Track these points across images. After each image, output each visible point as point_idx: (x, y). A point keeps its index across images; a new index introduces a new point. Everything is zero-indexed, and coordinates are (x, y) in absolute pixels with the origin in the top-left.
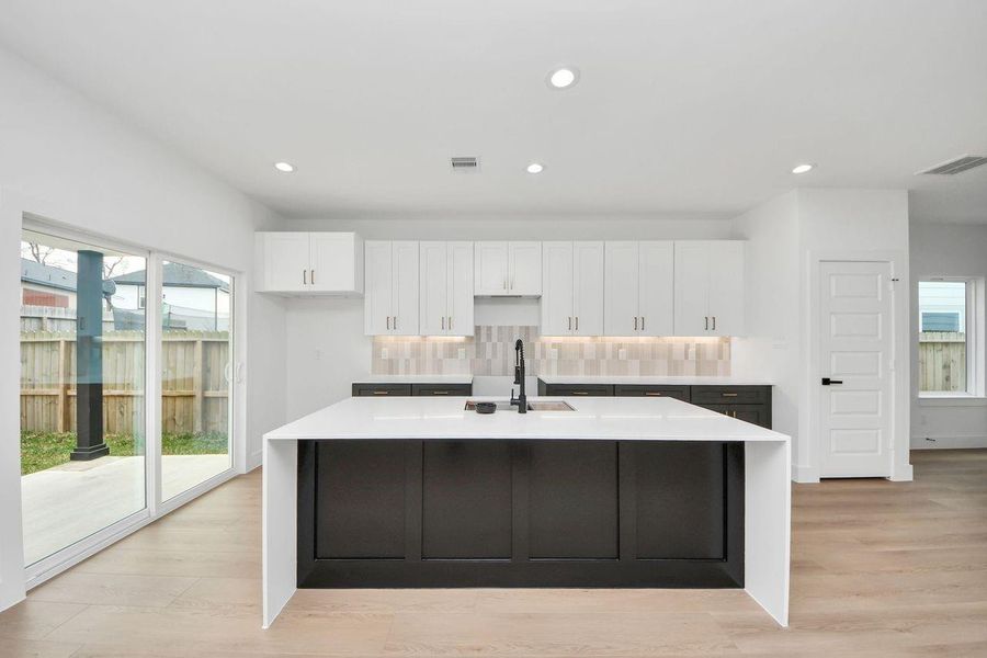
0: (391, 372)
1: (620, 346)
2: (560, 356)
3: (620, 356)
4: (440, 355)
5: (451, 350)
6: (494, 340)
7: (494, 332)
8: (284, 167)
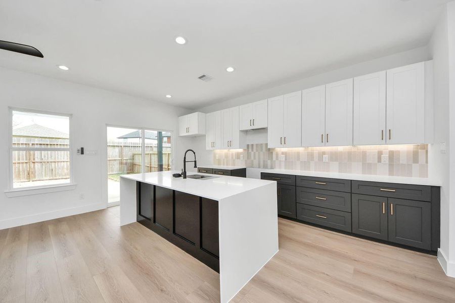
0: (219, 165)
1: (324, 153)
2: (286, 159)
3: (324, 159)
4: (234, 158)
5: (238, 156)
6: (255, 150)
7: (255, 147)
8: (169, 96)
